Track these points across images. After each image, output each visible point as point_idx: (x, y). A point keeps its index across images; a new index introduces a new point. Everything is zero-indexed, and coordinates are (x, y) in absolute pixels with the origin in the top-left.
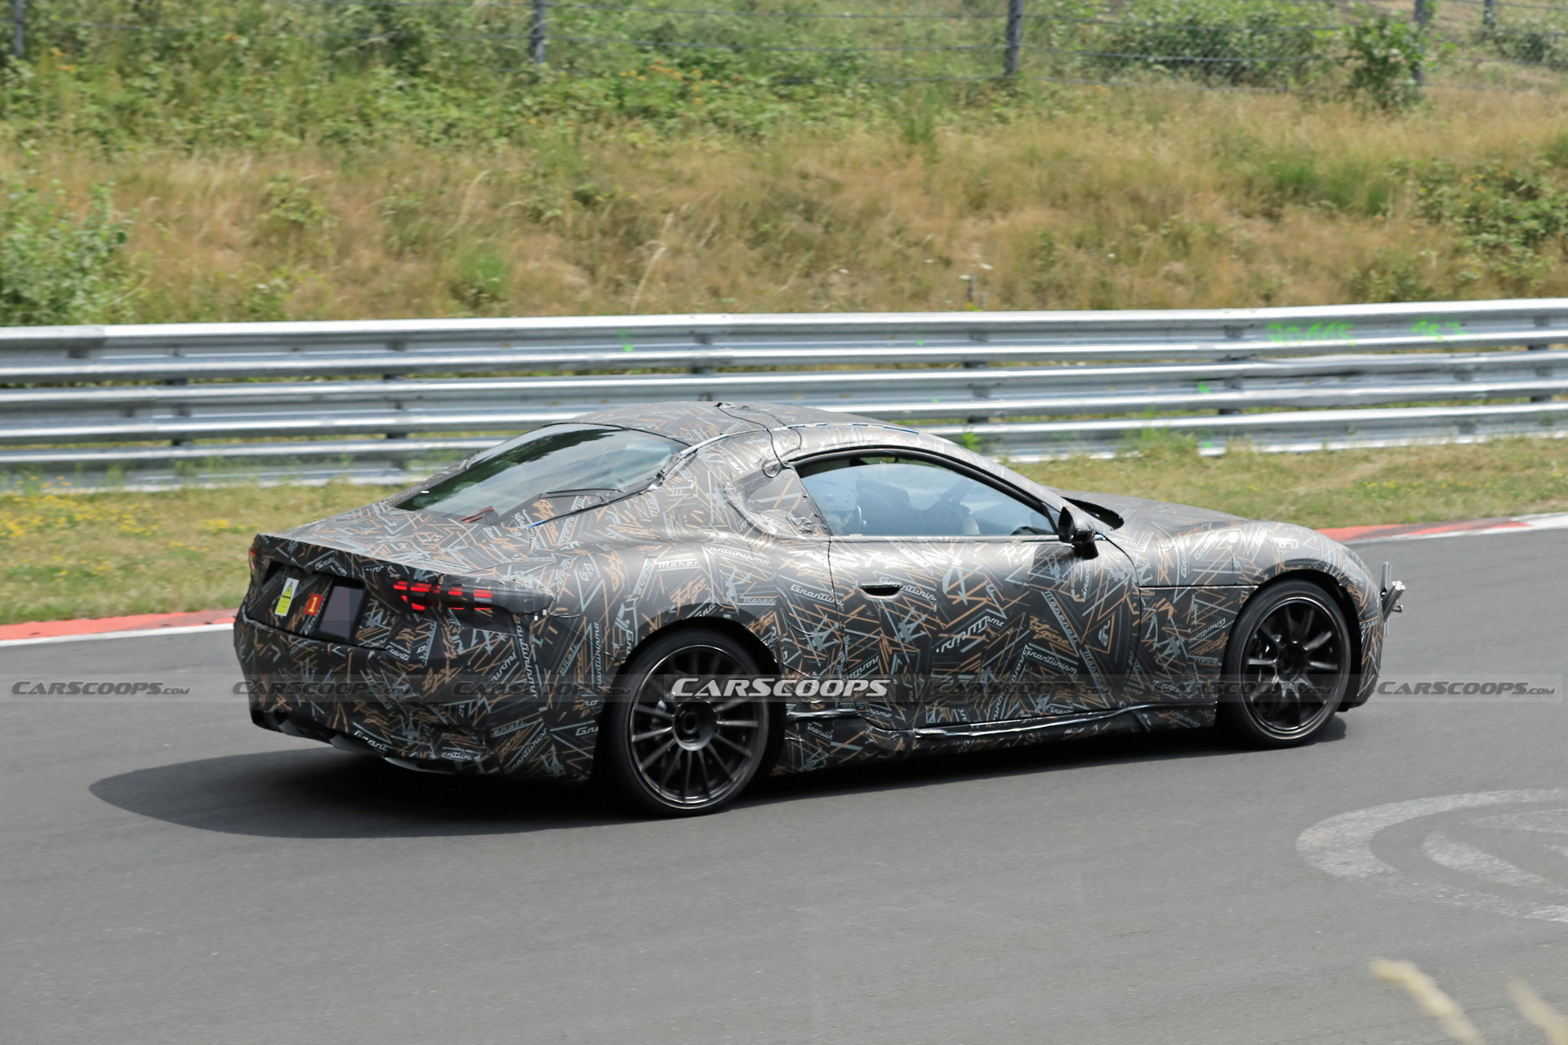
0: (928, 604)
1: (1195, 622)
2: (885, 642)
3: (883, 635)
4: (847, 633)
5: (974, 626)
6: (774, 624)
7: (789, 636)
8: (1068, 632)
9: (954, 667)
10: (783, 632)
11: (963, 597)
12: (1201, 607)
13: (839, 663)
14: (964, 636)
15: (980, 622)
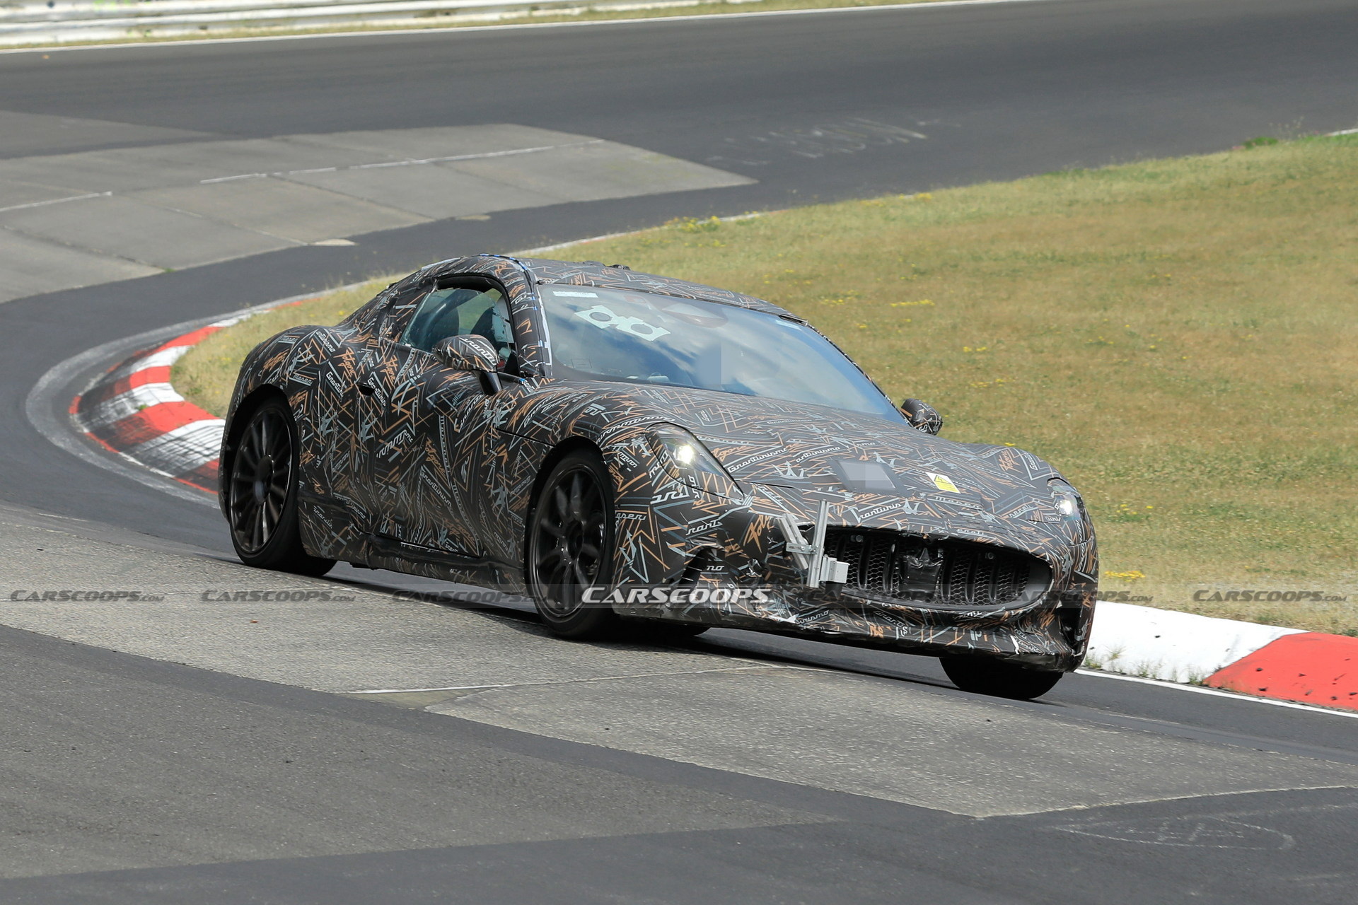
0: (380, 407)
1: (516, 475)
2: (353, 439)
3: (353, 431)
4: (338, 424)
5: (397, 437)
6: (303, 402)
7: (310, 418)
8: (445, 460)
9: (386, 475)
10: (307, 412)
11: (399, 407)
12: (523, 459)
13: (331, 452)
14: (390, 445)
15: (401, 434)
